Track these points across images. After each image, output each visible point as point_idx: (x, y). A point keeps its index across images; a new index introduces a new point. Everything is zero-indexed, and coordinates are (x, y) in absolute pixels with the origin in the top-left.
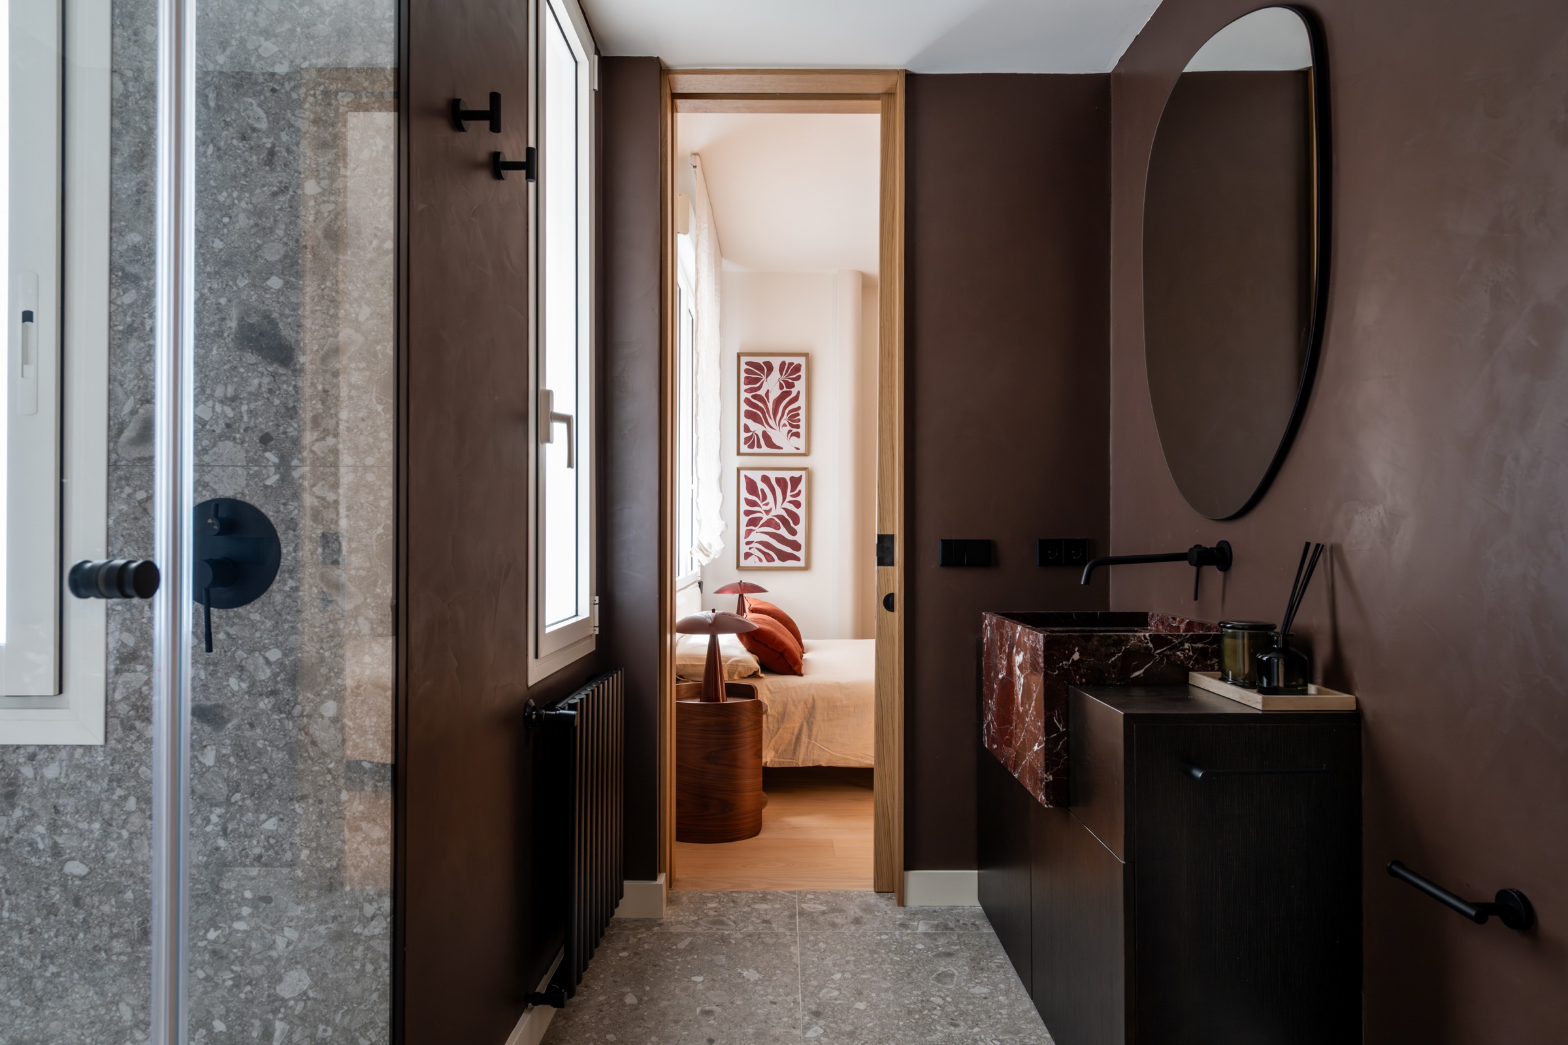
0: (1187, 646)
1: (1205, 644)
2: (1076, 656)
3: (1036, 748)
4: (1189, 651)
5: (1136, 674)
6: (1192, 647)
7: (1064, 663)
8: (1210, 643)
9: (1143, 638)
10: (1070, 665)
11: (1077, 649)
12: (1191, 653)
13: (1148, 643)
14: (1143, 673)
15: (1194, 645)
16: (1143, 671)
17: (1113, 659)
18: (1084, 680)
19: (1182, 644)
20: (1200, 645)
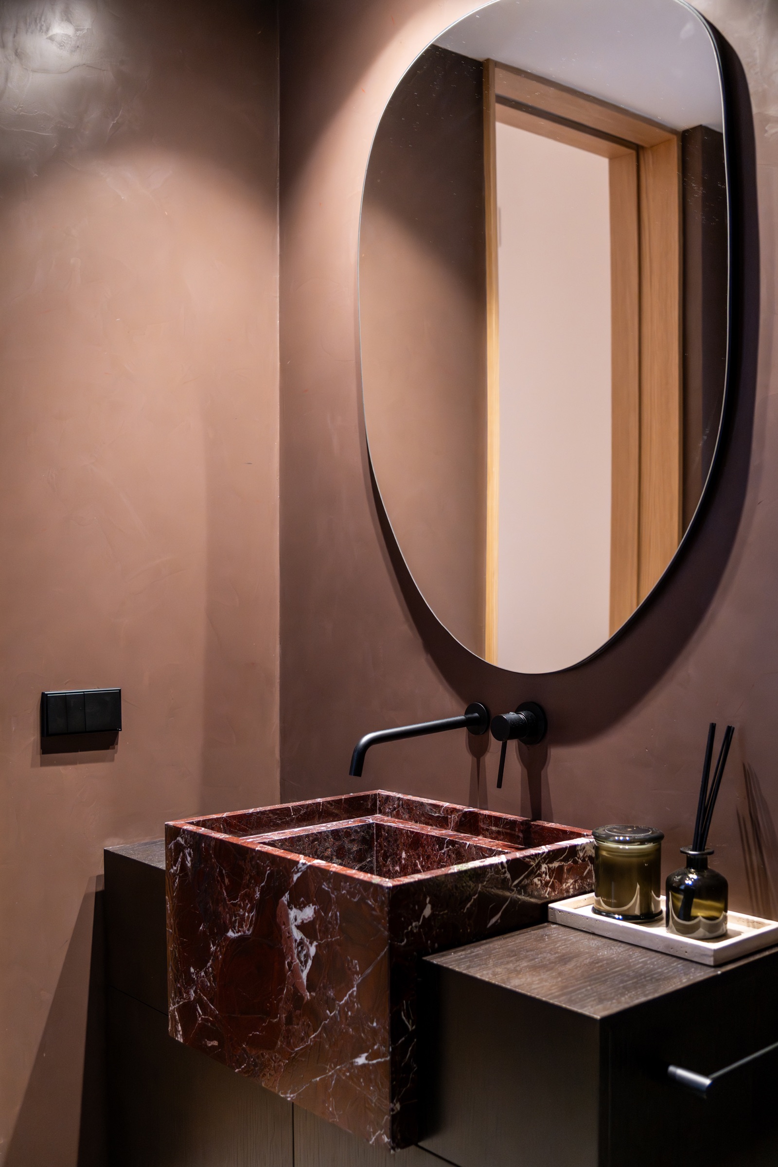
0: (544, 867)
1: (561, 861)
2: (427, 912)
3: (361, 1060)
4: (546, 875)
5: (494, 920)
6: (549, 869)
7: (414, 924)
8: (566, 860)
9: (500, 867)
10: (420, 927)
11: (428, 899)
12: (548, 878)
13: (505, 872)
14: (501, 917)
15: (551, 866)
16: (500, 913)
17: (468, 905)
18: (436, 945)
19: (539, 866)
20: (556, 864)
